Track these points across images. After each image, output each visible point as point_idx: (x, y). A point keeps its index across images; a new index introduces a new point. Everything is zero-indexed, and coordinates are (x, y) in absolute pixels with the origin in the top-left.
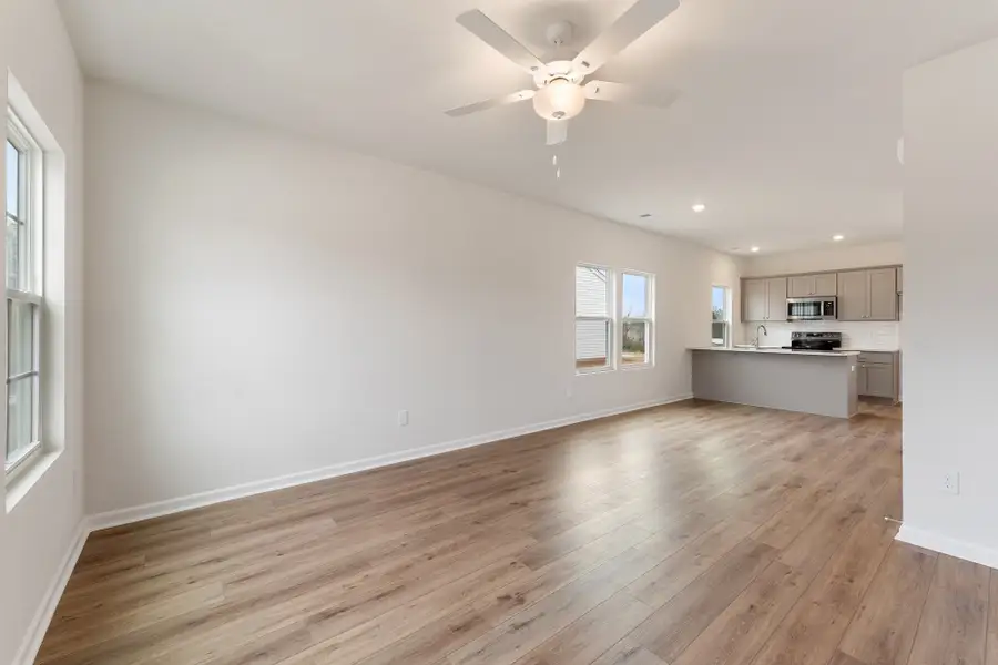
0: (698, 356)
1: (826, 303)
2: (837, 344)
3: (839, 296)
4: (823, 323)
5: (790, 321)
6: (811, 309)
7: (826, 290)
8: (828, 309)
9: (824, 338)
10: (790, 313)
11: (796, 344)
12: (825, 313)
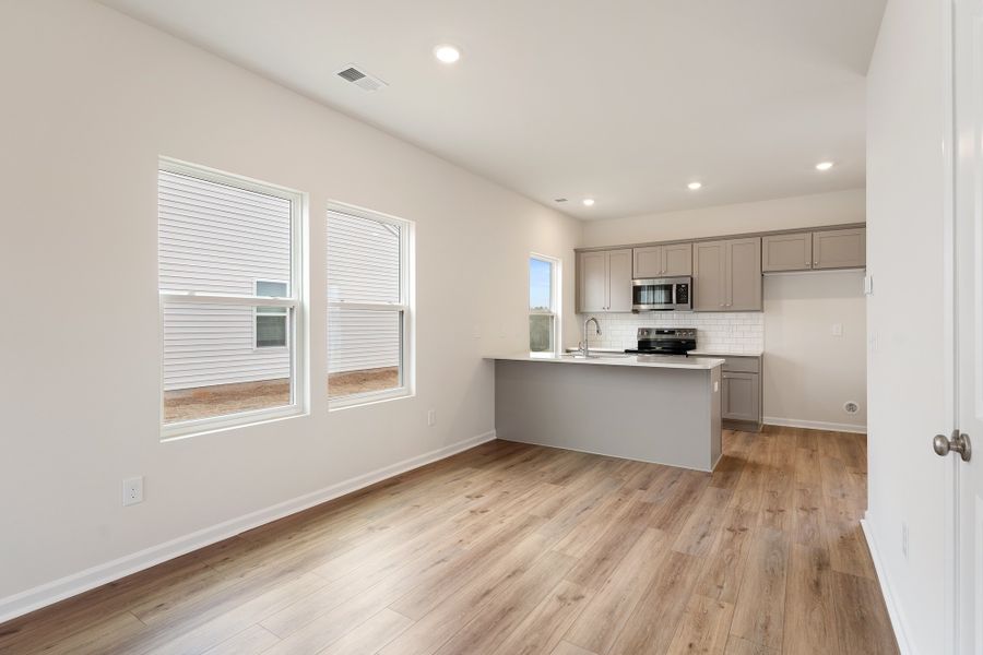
0: (503, 369)
1: (679, 286)
2: (692, 344)
3: (695, 276)
4: (674, 314)
5: (636, 311)
6: (661, 296)
7: (677, 268)
8: (681, 294)
9: (677, 336)
10: (636, 300)
11: (645, 346)
12: (678, 302)
